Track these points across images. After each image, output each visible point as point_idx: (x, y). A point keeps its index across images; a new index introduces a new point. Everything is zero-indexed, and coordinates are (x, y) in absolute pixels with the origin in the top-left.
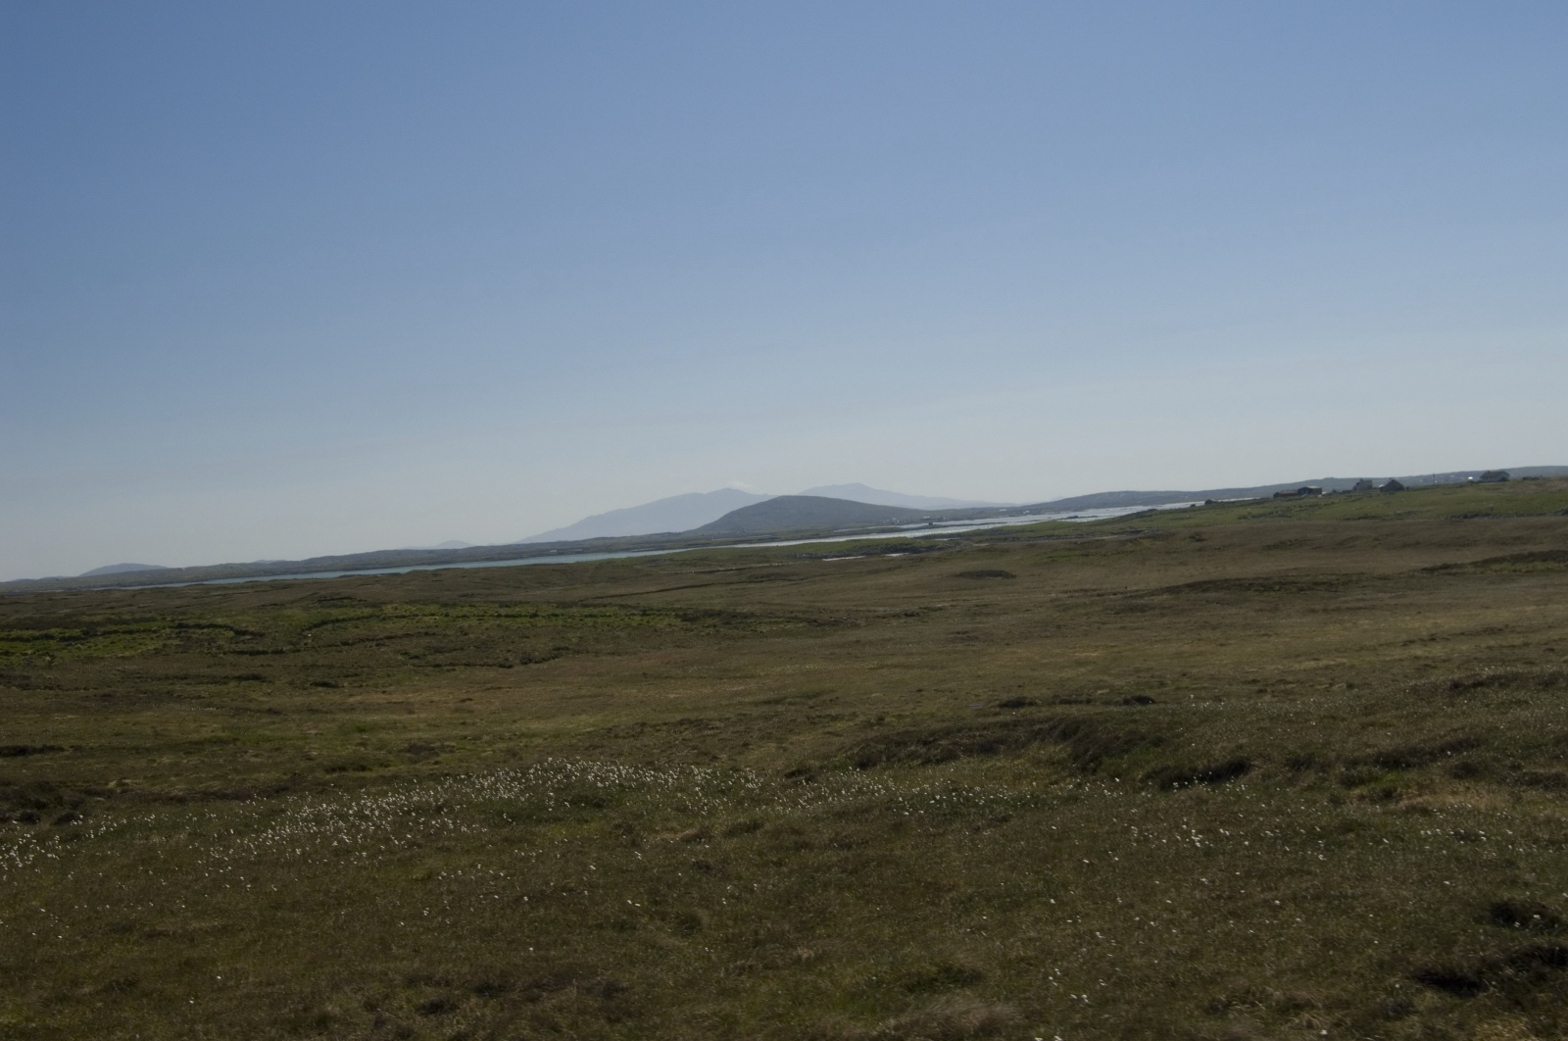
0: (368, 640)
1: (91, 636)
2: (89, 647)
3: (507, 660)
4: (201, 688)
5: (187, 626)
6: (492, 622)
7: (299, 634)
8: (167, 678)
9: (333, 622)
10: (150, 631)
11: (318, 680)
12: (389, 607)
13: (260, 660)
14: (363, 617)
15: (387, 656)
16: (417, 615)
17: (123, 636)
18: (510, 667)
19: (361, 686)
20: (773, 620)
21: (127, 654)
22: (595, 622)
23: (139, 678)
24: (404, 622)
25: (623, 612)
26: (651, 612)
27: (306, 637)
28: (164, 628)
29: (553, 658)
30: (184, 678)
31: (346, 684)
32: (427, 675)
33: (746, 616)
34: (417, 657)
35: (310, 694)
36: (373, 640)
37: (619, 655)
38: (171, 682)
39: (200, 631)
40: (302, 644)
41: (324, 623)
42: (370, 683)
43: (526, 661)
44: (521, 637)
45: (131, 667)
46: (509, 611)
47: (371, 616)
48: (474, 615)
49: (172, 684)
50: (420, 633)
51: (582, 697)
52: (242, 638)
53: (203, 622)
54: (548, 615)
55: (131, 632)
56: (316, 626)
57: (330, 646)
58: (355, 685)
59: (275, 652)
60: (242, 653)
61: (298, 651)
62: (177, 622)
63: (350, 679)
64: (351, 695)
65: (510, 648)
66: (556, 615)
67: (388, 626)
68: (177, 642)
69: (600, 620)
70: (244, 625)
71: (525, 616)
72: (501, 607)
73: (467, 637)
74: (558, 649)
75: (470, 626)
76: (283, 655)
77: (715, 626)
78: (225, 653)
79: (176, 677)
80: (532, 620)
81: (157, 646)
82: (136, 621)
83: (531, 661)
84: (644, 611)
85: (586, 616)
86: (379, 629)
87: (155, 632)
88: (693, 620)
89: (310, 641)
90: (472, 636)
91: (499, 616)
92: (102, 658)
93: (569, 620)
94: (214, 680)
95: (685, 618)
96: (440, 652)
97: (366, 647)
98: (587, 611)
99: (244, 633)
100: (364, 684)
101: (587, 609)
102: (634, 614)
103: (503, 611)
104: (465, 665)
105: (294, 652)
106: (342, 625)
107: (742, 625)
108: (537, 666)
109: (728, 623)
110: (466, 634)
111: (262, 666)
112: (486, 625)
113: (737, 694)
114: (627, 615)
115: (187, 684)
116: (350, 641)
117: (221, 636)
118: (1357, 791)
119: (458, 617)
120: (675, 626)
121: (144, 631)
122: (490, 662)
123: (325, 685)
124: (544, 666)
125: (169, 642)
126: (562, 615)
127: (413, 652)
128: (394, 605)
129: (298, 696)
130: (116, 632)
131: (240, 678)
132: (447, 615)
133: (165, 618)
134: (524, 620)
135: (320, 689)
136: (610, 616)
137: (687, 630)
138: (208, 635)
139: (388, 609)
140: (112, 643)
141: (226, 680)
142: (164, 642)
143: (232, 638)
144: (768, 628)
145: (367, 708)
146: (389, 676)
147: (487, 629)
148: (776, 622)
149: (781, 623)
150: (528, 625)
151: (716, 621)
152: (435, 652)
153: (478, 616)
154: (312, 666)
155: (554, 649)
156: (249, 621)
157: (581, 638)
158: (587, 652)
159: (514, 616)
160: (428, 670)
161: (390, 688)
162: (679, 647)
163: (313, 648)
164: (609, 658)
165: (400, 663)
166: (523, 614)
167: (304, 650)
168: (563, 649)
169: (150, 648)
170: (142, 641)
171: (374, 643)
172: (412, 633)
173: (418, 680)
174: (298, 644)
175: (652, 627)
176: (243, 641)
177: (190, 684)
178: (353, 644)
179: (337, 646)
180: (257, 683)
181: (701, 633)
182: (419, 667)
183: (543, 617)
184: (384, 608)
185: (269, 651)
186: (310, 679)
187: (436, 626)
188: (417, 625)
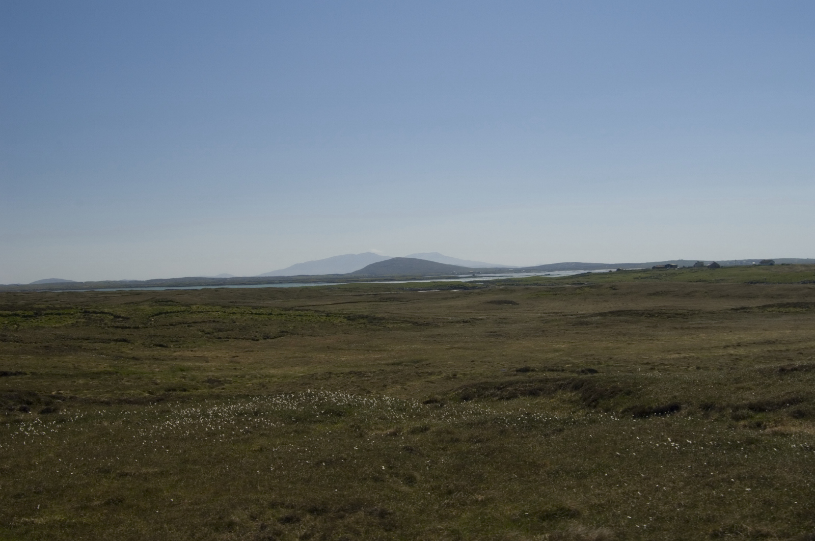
0: (183, 323)
1: (39, 316)
2: (38, 321)
3: (256, 336)
4: (96, 345)
5: (89, 312)
6: (248, 317)
7: (148, 319)
8: (78, 339)
9: (165, 313)
10: (69, 314)
11: (158, 343)
12: (195, 306)
13: (127, 331)
14: (181, 311)
15: (193, 332)
16: (209, 311)
17: (55, 316)
18: (257, 340)
19: (180, 347)
20: (395, 322)
21: (57, 325)
22: (302, 319)
23: (64, 338)
24: (202, 315)
25: (316, 314)
26: (331, 315)
27: (151, 320)
28: (77, 313)
29: (280, 337)
30: (87, 339)
31: (172, 346)
32: (214, 343)
33: (381, 319)
34: (209, 333)
35: (153, 350)
36: (186, 323)
37: (314, 336)
39: (95, 315)
40: (149, 324)
41: (160, 313)
42: (185, 346)
43: (266, 337)
44: (263, 325)
45: (59, 332)
46: (257, 311)
47: (185, 311)
49: (81, 342)
50: (210, 321)
51: (296, 357)
52: (118, 320)
53: (97, 310)
54: (277, 314)
55: (59, 314)
56: (157, 315)
57: (163, 326)
58: (177, 346)
59: (135, 328)
60: (117, 327)
61: (147, 327)
62: (84, 310)
63: (174, 343)
64: (175, 352)
65: (258, 330)
66: (282, 315)
67: (194, 317)
68: (83, 320)
69: (304, 318)
70: (119, 313)
72: (253, 309)
73: (235, 324)
74: (283, 332)
75: (237, 318)
76: (139, 329)
77: (364, 323)
78: (108, 327)
79: (83, 339)
80: (269, 316)
81: (73, 322)
82: (62, 308)
83: (268, 338)
84: (328, 314)
85: (297, 316)
86: (188, 317)
87: (72, 315)
88: (353, 320)
89: (153, 322)
90: (237, 323)
91: (252, 313)
92: (44, 327)
93: (288, 317)
94: (103, 341)
95: (349, 318)
96: (221, 331)
97: (182, 327)
98: (298, 313)
99: (119, 317)
100: (181, 346)
101: (298, 312)
102: (322, 316)
103: (254, 311)
104: (234, 338)
105: (145, 328)
106: (170, 315)
107: (378, 324)
108: (272, 340)
109: (371, 322)
110: (234, 322)
111: (128, 334)
112: (245, 318)
113: (377, 359)
114: (318, 316)
115: (89, 342)
117: (106, 318)
118: (742, 423)
119: (231, 313)
120: (344, 322)
121: (67, 314)
122: (247, 337)
123: (161, 346)
124: (276, 340)
125: (79, 320)
126: (285, 314)
127: (207, 330)
128: (197, 306)
129: (147, 351)
130: (52, 314)
131: (116, 341)
132: (225, 312)
133: (77, 308)
134: (265, 316)
135: (158, 348)
136: (310, 316)
137: (349, 325)
138: (100, 317)
139: (194, 308)
140: (50, 319)
141: (109, 341)
142: (77, 320)
143: (112, 319)
144: (392, 326)
145: (184, 359)
146: (194, 342)
147: (246, 320)
148: (396, 323)
149: (399, 323)
150: (267, 319)
151: (365, 321)
152: (219, 331)
153: (241, 313)
154: (154, 336)
155: (281, 332)
156: (122, 311)
157: (294, 326)
158: (298, 334)
159: (259, 314)
160: (215, 340)
161: (194, 349)
162: (345, 333)
163: (155, 326)
164: (309, 338)
165: (200, 336)
166: (264, 313)
167: (150, 327)
168: (285, 332)
169: (69, 323)
170: (65, 319)
171: (186, 325)
172: (206, 320)
173: (209, 345)
174: (147, 324)
175: (331, 322)
176: (118, 321)
177: (90, 343)
178: (175, 325)
179: (167, 326)
180: (125, 343)
181: (357, 327)
182: (210, 338)
183: (274, 315)
184: (192, 307)
185: (132, 327)
186: (153, 342)
187: (219, 318)
188: (209, 316)
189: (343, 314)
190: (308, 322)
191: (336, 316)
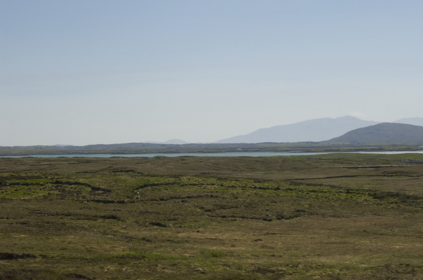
0: (176, 198)
1: (3, 186)
2: (2, 192)
3: (267, 216)
4: (81, 222)
5: (61, 183)
6: (251, 191)
7: (133, 192)
8: (58, 214)
9: (151, 185)
10: (39, 184)
11: (154, 221)
12: (185, 178)
13: (111, 207)
14: (169, 184)
15: (190, 209)
16: (203, 184)
17: (22, 187)
18: (270, 220)
19: (181, 227)
21: (26, 198)
22: (317, 195)
23: (40, 213)
24: (195, 188)
25: (334, 190)
26: (352, 191)
27: (136, 194)
28: (47, 183)
29: (296, 217)
30: (69, 215)
31: (171, 225)
32: (220, 222)
33: (416, 198)
34: (209, 211)
35: (151, 230)
36: (179, 198)
37: (338, 217)
38: (61, 217)
39: (70, 186)
40: (135, 198)
41: (146, 186)
42: (186, 225)
43: (280, 217)
44: (272, 202)
45: (32, 207)
46: (261, 185)
47: (174, 183)
48: (239, 186)
49: (61, 218)
50: (207, 195)
51: (333, 243)
52: (97, 192)
53: (71, 181)
54: (286, 189)
55: (27, 185)
56: (141, 187)
57: (153, 200)
58: (177, 226)
59: (120, 202)
60: (99, 201)
61: (134, 202)
62: (55, 180)
63: (171, 222)
64: (179, 232)
65: (267, 208)
66: (291, 190)
67: (186, 190)
68: (56, 192)
69: (320, 194)
70: (97, 184)
72: (255, 182)
73: (237, 200)
74: (298, 211)
75: (237, 193)
76: (124, 204)
77: (396, 203)
78: (88, 201)
79: (63, 214)
80: (275, 191)
81: (44, 194)
82: (30, 178)
83: (283, 218)
84: (348, 190)
85: (310, 191)
86: (179, 191)
87: (42, 185)
88: (381, 198)
89: (139, 196)
90: (241, 199)
91: (255, 188)
92: (11, 200)
93: (300, 193)
94: (88, 218)
95: (375, 196)
96: (224, 208)
97: (175, 202)
98: (311, 188)
99: (99, 189)
102: (341, 192)
103: (257, 185)
104: (242, 217)
105: (131, 202)
106: (158, 187)
107: (414, 204)
108: (287, 221)
109: (404, 202)
110: (236, 198)
111: (114, 210)
112: (247, 193)
114: (337, 192)
115: (71, 219)
116: (165, 198)
117: (83, 190)
119: (229, 187)
120: (369, 201)
121: (35, 184)
122: (257, 216)
123: (158, 224)
124: (294, 221)
125: (52, 192)
126: (295, 189)
127: (208, 207)
128: (189, 177)
129: (144, 231)
130: (18, 184)
131: (104, 217)
132: (222, 185)
133: (47, 177)
134: (271, 191)
135: (155, 227)
136: (326, 192)
137: (378, 204)
138: (75, 189)
139: (184, 179)
140: (16, 190)
141: (95, 218)
142: (48, 192)
143: (90, 192)
146: (196, 221)
147: (249, 196)
150: (274, 195)
151: (396, 200)
152: (221, 208)
153: (242, 187)
154: (146, 212)
155: (296, 211)
156: (100, 182)
157: (310, 205)
158: (317, 214)
159: (264, 189)
160: (219, 219)
161: (200, 229)
162: (376, 215)
163: (142, 201)
164: (332, 219)
165: (200, 214)
166: (270, 187)
167: (137, 202)
168: (301, 211)
169: (40, 195)
170: (34, 190)
171: (180, 200)
172: (202, 195)
173: (216, 225)
174: (133, 198)
175: (354, 200)
176: (98, 194)
177: (73, 219)
178: (167, 200)
179: (157, 200)
180: (115, 221)
181: (388, 207)
182: (213, 217)
183: (283, 190)
184: (182, 178)
185: (116, 201)
186: (147, 220)
187: (217, 192)
188: (204, 190)
189: (367, 191)
190: (325, 200)
191: (359, 193)
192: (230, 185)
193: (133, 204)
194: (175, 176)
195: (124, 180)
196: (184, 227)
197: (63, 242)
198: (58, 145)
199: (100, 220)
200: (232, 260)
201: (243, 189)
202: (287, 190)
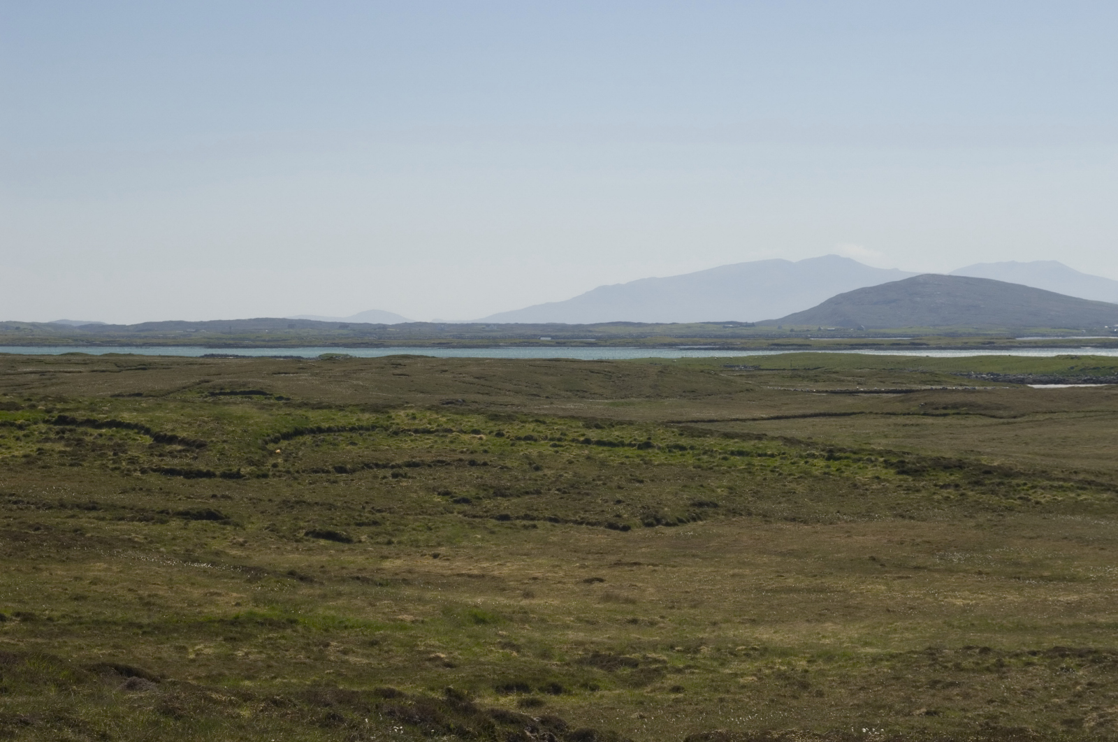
0: (377, 465)
3: (619, 516)
4: (123, 526)
5: (73, 421)
6: (576, 452)
7: (263, 449)
8: (63, 506)
9: (312, 431)
10: (12, 425)
11: (318, 527)
12: (402, 413)
13: (204, 487)
14: (361, 428)
15: (414, 495)
16: (450, 431)
18: (626, 529)
19: (390, 543)
20: (1056, 484)
22: (750, 465)
23: (15, 503)
24: (429, 440)
25: (793, 451)
26: (842, 455)
27: (272, 453)
28: (35, 423)
29: (694, 520)
30: (93, 507)
31: (363, 538)
32: (493, 533)
33: (1007, 473)
34: (465, 501)
35: (310, 549)
36: (385, 466)
37: (805, 522)
38: (70, 512)
39: (96, 432)
40: (269, 464)
41: (298, 432)
42: (405, 538)
43: (653, 520)
44: (630, 481)
46: (604, 435)
47: (374, 427)
48: (546, 438)
49: (73, 516)
50: (461, 460)
51: (791, 590)
52: (168, 448)
53: (101, 417)
54: (668, 447)
56: (286, 436)
57: (316, 472)
58: (379, 540)
59: (226, 476)
60: (172, 472)
61: (265, 476)
62: (56, 414)
63: (365, 529)
64: (384, 558)
65: (619, 496)
66: (682, 448)
67: (405, 446)
68: (60, 447)
69: (756, 461)
70: (169, 426)
71: (630, 445)
72: (588, 427)
73: (540, 473)
74: (701, 505)
75: (540, 455)
76: (240, 481)
77: (957, 486)
78: (143, 471)
79: (78, 506)
80: (641, 452)
81: (27, 451)
83: (658, 521)
84: (831, 451)
85: (733, 453)
86: (387, 447)
87: (21, 427)
88: (917, 472)
89: (280, 460)
90: (546, 471)
91: (587, 442)
93: (705, 457)
94: (144, 516)
95: (902, 469)
96: (503, 495)
97: (375, 477)
98: (733, 445)
99: (172, 440)
100: (395, 540)
101: (732, 441)
102: (813, 456)
103: (593, 434)
104: (551, 520)
105: (258, 477)
106: (330, 438)
107: (1003, 489)
108: (670, 531)
109: (977, 483)
110: (537, 469)
111: (214, 496)
112: (567, 456)
114: (801, 457)
115: (98, 519)
116: (349, 466)
117: (131, 442)
119: (519, 439)
120: (887, 480)
122: (592, 517)
123: (330, 536)
124: (689, 530)
125: (48, 446)
126: (692, 448)
127: (462, 492)
128: (412, 411)
129: (292, 552)
131: (186, 515)
132: (500, 434)
133: (33, 407)
134: (630, 452)
135: (322, 542)
136: (772, 456)
137: (908, 489)
138: (110, 439)
139: (401, 417)
141: (163, 516)
142: (39, 446)
143: (151, 447)
144: (1048, 497)
146: (430, 529)
147: (571, 462)
148: (1061, 487)
149: (1071, 489)
150: (637, 460)
151: (956, 477)
152: (496, 494)
153: (552, 439)
154: (297, 502)
155: (694, 505)
156: (176, 421)
157: (730, 488)
158: (750, 514)
159: (611, 444)
160: (492, 523)
161: (442, 550)
162: (903, 517)
163: (288, 472)
164: (789, 526)
165: (441, 509)
166: (627, 441)
167: (274, 475)
168: (708, 505)
169: (16, 453)
171: (389, 473)
172: (448, 459)
173: (482, 540)
174: (263, 464)
175: (848, 479)
176: (171, 453)
177: (103, 519)
178: (353, 471)
179: (328, 472)
180: (216, 524)
181: (936, 497)
182: (474, 517)
183: (659, 448)
184: (393, 414)
185: (218, 473)
186: (302, 524)
187: (486, 451)
188: (453, 446)
189: (880, 454)
190: (770, 475)
191: (859, 460)
192: (522, 434)
193: (264, 481)
194: (376, 409)
195: (240, 418)
196: (400, 543)
197: (76, 578)
198: (65, 320)
199: (175, 523)
200: (526, 633)
201: (554, 446)
202: (670, 449)
